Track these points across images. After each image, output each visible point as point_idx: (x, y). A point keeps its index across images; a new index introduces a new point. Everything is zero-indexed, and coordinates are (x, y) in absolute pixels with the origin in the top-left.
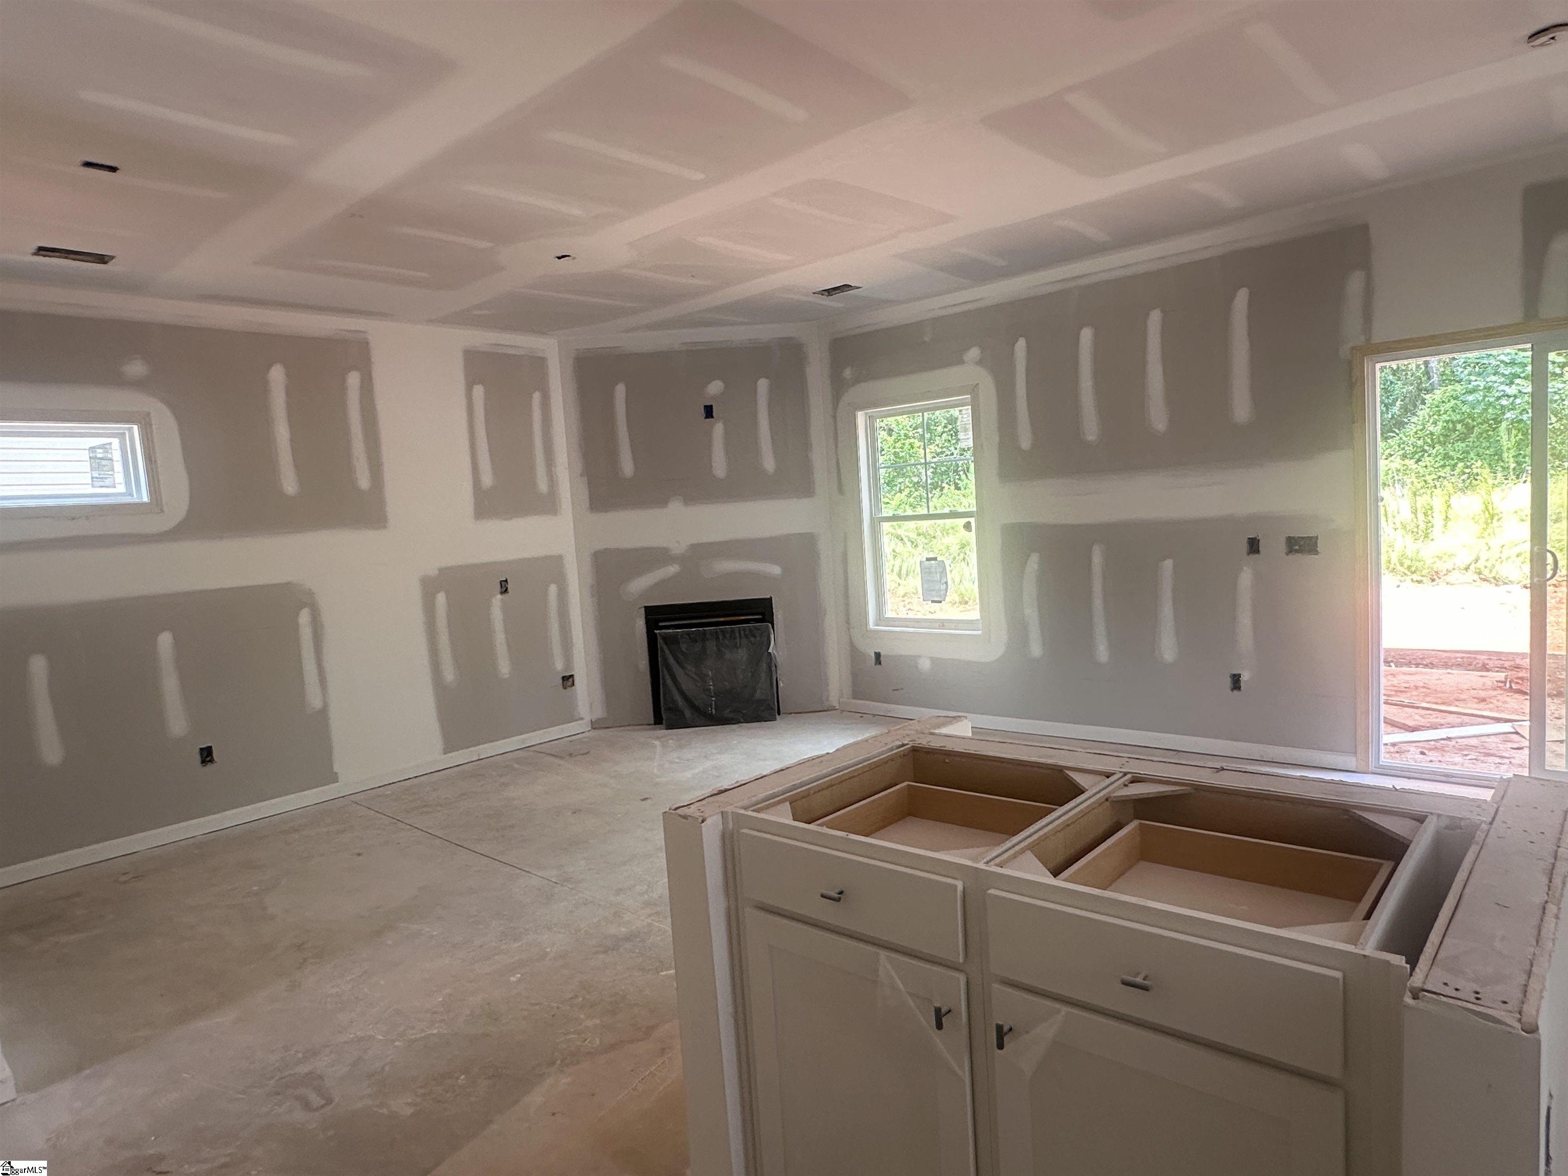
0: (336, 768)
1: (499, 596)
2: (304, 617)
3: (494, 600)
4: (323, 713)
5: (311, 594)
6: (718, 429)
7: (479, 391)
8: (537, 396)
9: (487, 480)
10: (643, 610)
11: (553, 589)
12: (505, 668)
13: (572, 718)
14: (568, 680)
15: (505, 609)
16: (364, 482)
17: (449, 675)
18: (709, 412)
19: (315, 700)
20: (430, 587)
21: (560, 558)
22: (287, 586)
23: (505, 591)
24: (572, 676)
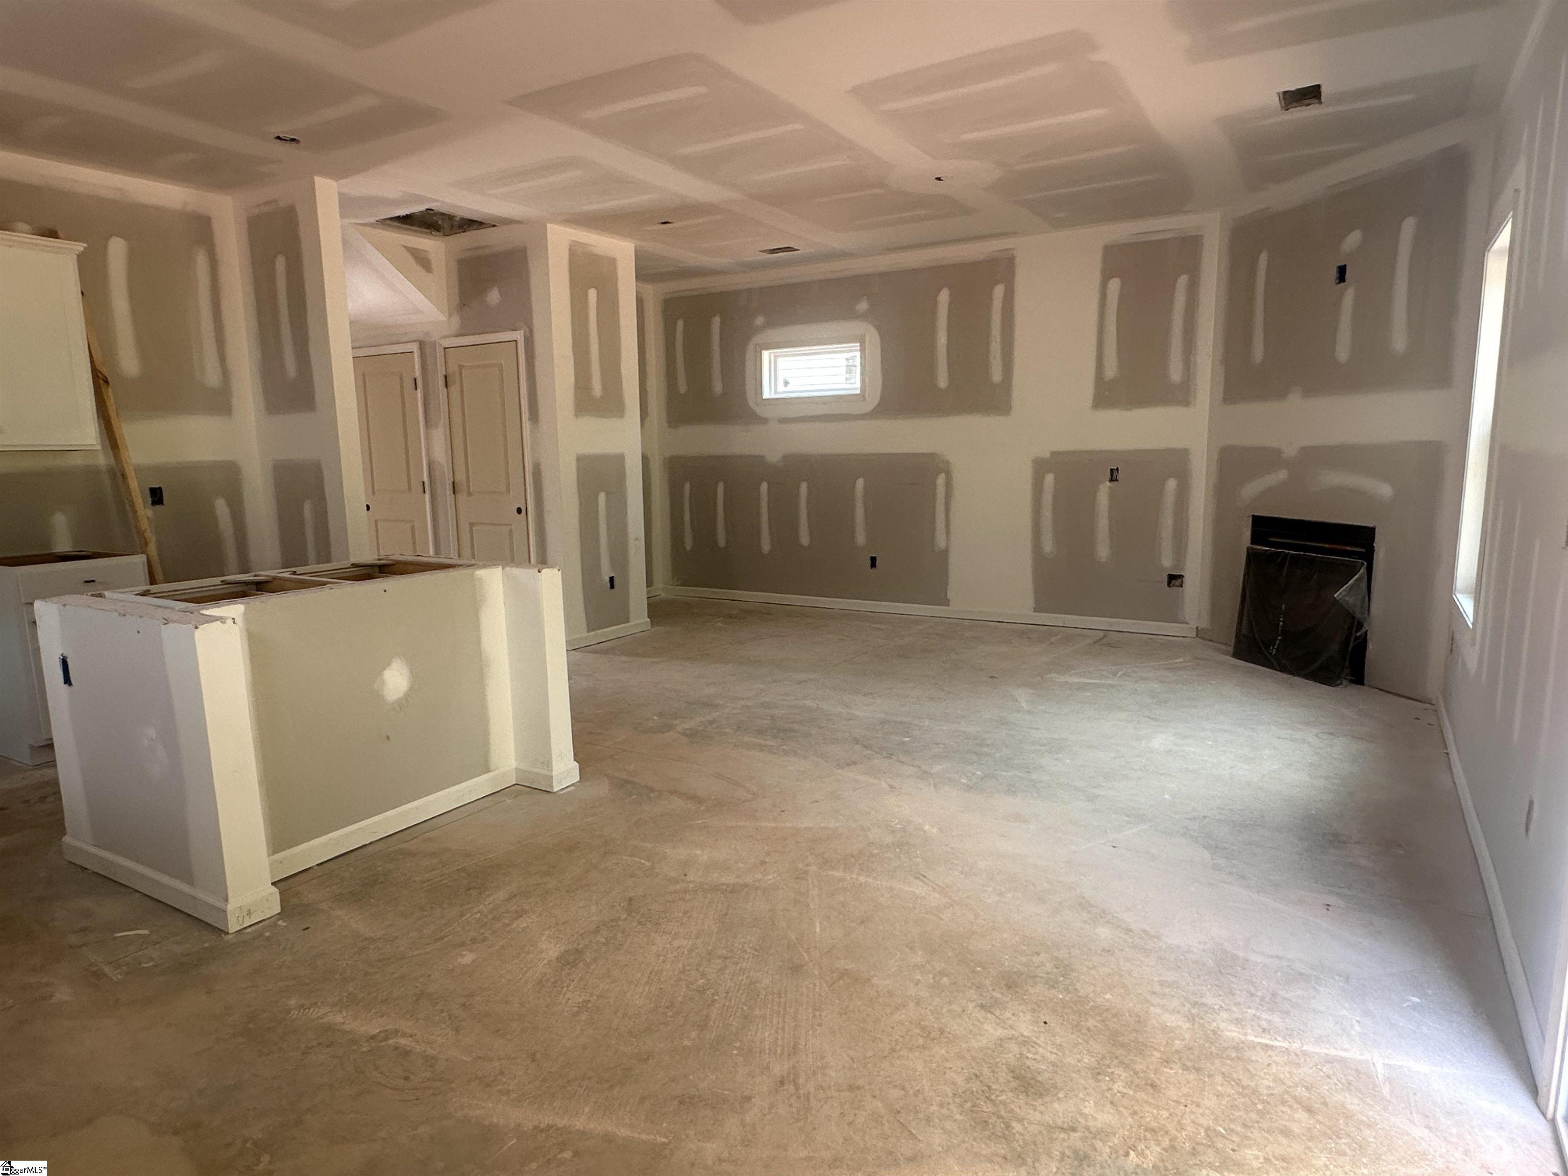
0: (950, 595)
1: (1108, 483)
2: (941, 480)
3: (1101, 486)
4: (946, 552)
5: (948, 463)
6: (1349, 295)
7: (1115, 285)
8: (1183, 281)
9: (1111, 371)
10: (1250, 519)
11: (1171, 484)
12: (1103, 552)
13: (1174, 619)
14: (1174, 579)
15: (1112, 496)
16: (997, 376)
17: (1048, 546)
18: (1342, 273)
19: (941, 542)
20: (1040, 467)
21: (1185, 452)
22: (932, 455)
23: (1113, 479)
24: (1181, 577)
